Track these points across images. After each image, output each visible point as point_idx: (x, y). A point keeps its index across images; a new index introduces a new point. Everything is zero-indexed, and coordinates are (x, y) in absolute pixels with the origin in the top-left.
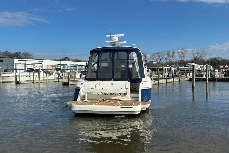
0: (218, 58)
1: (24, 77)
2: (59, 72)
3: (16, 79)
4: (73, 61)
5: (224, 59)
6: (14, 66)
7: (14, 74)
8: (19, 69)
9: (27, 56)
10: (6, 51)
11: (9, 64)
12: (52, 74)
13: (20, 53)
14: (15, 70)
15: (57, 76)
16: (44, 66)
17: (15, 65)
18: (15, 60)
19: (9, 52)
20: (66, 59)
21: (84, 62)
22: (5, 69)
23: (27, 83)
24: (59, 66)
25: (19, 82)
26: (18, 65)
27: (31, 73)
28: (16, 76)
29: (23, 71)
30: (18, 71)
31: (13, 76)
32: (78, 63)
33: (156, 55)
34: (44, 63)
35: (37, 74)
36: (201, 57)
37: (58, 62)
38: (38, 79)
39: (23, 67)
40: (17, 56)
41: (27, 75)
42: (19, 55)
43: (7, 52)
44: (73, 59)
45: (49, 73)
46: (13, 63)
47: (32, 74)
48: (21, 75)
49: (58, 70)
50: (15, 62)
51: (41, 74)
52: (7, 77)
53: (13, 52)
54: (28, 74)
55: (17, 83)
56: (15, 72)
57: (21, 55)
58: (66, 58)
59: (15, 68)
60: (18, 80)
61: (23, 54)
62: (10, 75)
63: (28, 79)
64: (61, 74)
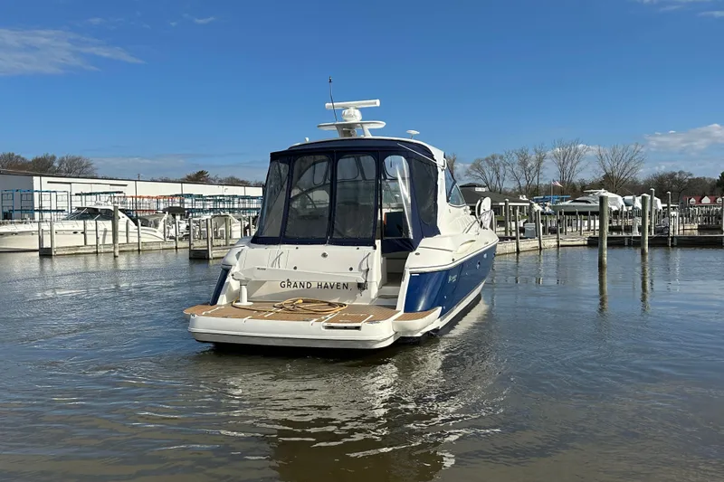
0: (680, 173)
1: (67, 235)
2: (178, 218)
3: (41, 241)
4: (221, 183)
5: (699, 176)
6: (33, 200)
7: (35, 227)
8: (50, 211)
9: (74, 169)
10: (7, 153)
11: (17, 195)
12: (156, 225)
13: (54, 158)
14: (37, 214)
15: (172, 232)
16: (129, 200)
17: (36, 195)
18: (36, 180)
19: (18, 157)
20: (199, 178)
21: (257, 186)
22: (6, 210)
23: (74, 253)
24: (177, 200)
25: (50, 249)
26: (46, 197)
27: (88, 222)
28: (40, 233)
29: (62, 216)
30: (47, 216)
31: (31, 233)
32: (239, 191)
33: (484, 164)
34: (130, 189)
35: (108, 225)
36: (627, 169)
37: (175, 189)
38: (109, 240)
39: (63, 205)
40: (44, 167)
41: (76, 228)
42: (50, 165)
43: (10, 156)
44: (222, 177)
45: (145, 223)
46: (31, 192)
47: (91, 224)
48: (56, 227)
49: (173, 211)
50: (36, 187)
51: (121, 226)
52: (12, 234)
53: (30, 157)
54: (79, 225)
55: (46, 254)
56: (37, 219)
57: (56, 164)
58: (201, 173)
59: (37, 206)
60: (47, 244)
61: (61, 162)
62: (21, 228)
63: (79, 240)
64: (183, 226)
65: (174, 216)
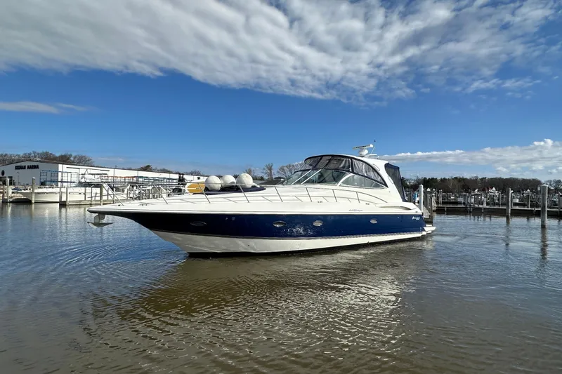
1: (76, 195)
2: (135, 188)
3: (61, 197)
4: (158, 171)
6: (58, 176)
7: (58, 190)
8: (67, 182)
9: (82, 161)
10: (45, 151)
11: (49, 173)
12: (123, 191)
13: (71, 155)
14: (59, 184)
15: (131, 196)
16: (110, 178)
17: (60, 174)
18: (60, 166)
19: (51, 154)
20: (147, 169)
21: (176, 173)
22: (42, 181)
23: (78, 205)
24: (135, 179)
25: (65, 202)
26: (65, 175)
27: (87, 188)
28: (61, 193)
29: (73, 184)
30: (65, 184)
31: (56, 193)
32: (167, 175)
33: (285, 168)
34: (111, 173)
35: (98, 190)
37: (134, 173)
38: (98, 198)
39: (75, 179)
40: (65, 160)
41: (80, 192)
42: (68, 159)
43: (47, 153)
44: (159, 168)
45: (118, 189)
46: (57, 172)
47: (89, 189)
48: (69, 191)
49: (133, 185)
50: (60, 169)
51: (105, 192)
52: (44, 193)
53: (58, 155)
54: (82, 190)
55: (63, 205)
56: (59, 186)
57: (72, 159)
58: (148, 166)
59: (60, 179)
60: (64, 199)
61: (75, 157)
62: (50, 190)
63: (82, 198)
64: (137, 192)
65: (133, 187)
